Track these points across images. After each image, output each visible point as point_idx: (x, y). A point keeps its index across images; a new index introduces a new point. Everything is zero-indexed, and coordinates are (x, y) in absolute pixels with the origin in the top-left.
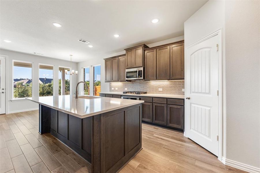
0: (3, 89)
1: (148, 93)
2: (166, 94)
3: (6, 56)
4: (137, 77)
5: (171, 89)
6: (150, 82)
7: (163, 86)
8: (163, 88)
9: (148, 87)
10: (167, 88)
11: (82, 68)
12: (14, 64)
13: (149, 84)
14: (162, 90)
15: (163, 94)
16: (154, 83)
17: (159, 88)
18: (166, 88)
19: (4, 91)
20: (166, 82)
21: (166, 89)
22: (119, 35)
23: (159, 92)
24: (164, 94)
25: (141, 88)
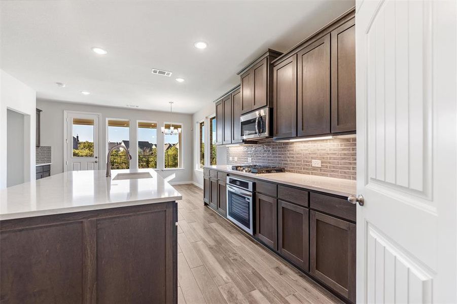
0: (96, 158)
1: (289, 171)
2: (331, 176)
3: (98, 114)
4: (256, 133)
5: (345, 163)
6: (292, 143)
7: (324, 154)
8: (324, 160)
9: (288, 157)
10: (334, 159)
11: (197, 122)
12: (109, 124)
13: (290, 147)
14: (320, 166)
15: (323, 175)
16: (301, 146)
17: (312, 158)
18: (330, 158)
19: (97, 160)
20: (332, 143)
21: (330, 163)
22: (207, 44)
23: (314, 170)
24: (326, 175)
25: (274, 157)
